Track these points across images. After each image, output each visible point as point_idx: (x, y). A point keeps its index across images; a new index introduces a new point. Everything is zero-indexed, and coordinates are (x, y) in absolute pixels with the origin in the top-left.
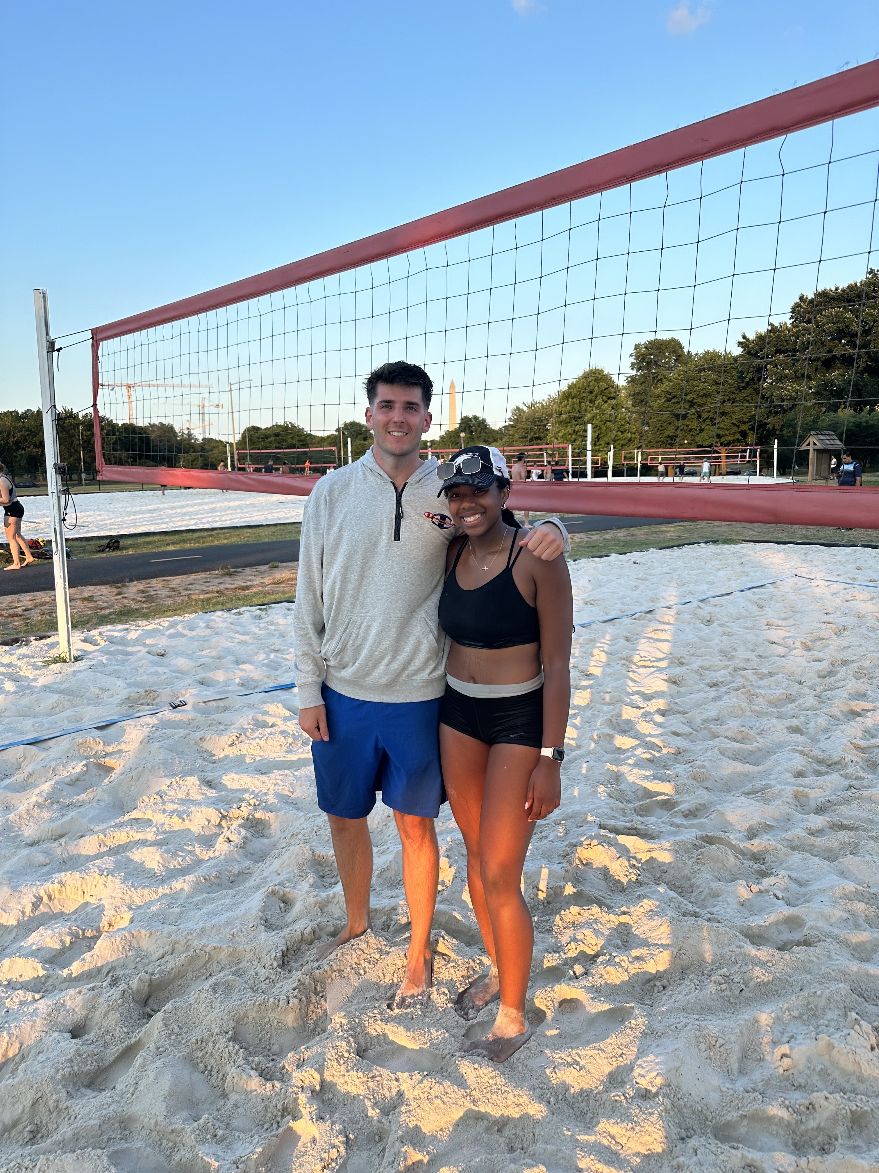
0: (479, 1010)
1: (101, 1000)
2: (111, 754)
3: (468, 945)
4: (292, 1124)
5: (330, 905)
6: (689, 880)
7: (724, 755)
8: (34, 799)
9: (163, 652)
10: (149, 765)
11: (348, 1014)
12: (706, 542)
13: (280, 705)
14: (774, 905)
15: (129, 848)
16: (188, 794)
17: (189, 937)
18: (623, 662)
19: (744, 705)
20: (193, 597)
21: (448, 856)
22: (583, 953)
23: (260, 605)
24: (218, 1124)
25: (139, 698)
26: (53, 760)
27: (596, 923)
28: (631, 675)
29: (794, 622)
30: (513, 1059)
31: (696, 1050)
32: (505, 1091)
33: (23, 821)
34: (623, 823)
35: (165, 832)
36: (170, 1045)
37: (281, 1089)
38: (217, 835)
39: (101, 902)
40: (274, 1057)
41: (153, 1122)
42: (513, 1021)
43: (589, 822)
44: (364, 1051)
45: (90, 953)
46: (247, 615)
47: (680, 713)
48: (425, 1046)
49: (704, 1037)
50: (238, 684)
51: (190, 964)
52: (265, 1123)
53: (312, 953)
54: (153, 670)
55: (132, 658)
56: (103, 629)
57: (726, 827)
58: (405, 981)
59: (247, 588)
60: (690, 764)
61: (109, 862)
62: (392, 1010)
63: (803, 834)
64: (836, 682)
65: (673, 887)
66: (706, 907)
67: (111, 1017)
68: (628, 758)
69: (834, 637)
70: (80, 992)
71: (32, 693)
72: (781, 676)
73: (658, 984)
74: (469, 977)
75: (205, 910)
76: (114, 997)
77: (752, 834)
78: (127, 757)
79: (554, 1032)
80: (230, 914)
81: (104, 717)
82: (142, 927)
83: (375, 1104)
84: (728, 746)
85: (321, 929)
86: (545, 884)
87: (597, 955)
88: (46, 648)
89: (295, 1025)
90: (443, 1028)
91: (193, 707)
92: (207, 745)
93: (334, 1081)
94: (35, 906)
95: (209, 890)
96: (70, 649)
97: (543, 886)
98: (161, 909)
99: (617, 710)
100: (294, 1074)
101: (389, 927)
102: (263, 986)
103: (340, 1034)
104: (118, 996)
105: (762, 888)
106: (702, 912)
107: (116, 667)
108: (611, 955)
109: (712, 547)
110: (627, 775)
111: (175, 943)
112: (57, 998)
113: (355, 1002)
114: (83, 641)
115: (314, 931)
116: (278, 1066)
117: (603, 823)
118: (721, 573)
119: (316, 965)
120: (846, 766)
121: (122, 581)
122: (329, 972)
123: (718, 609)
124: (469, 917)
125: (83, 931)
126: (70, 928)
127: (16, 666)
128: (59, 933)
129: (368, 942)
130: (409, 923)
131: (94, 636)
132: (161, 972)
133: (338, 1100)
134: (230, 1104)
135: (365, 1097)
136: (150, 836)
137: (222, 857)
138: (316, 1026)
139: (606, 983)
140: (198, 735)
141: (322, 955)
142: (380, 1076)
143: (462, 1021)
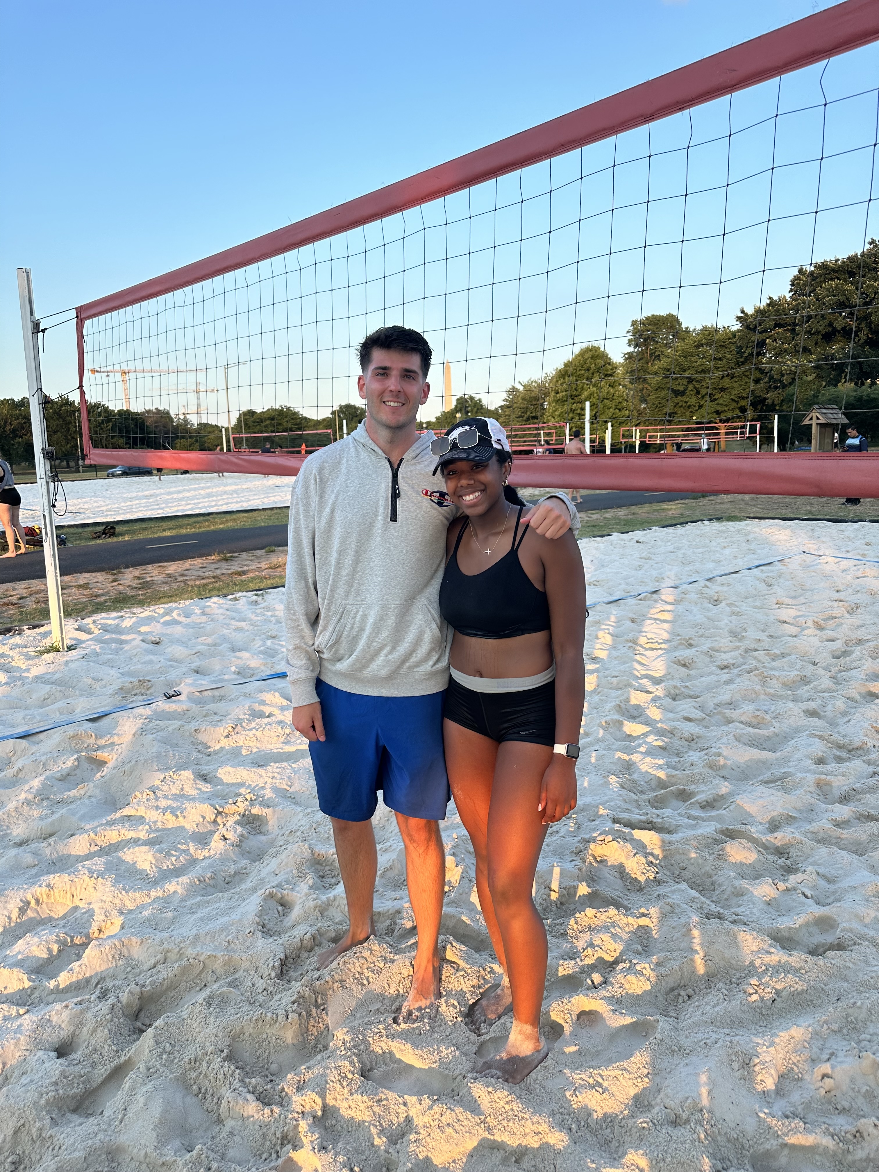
0: (491, 1025)
1: (89, 1015)
2: (104, 747)
3: (478, 950)
4: (292, 1154)
5: (330, 908)
6: (711, 877)
7: (739, 741)
8: (23, 796)
9: (158, 640)
10: (142, 758)
11: (352, 1030)
12: (710, 520)
13: (277, 694)
14: (803, 905)
15: (120, 847)
16: (182, 789)
17: (182, 945)
18: (630, 644)
19: (758, 688)
20: (189, 583)
21: (454, 854)
22: (600, 960)
23: (257, 590)
24: (212, 1155)
25: (133, 688)
26: (43, 755)
27: (614, 927)
28: (638, 657)
29: (804, 601)
30: (529, 1080)
31: (729, 1070)
32: (523, 1118)
33: (12, 820)
34: (637, 817)
35: (158, 830)
36: (161, 1065)
37: (280, 1115)
38: (212, 833)
39: (91, 907)
40: (273, 1078)
41: (142, 1153)
42: (527, 1038)
43: (601, 815)
44: (368, 1071)
45: (78, 963)
46: (243, 601)
47: (691, 697)
48: (433, 1066)
49: (736, 1054)
50: (234, 672)
51: (183, 974)
52: (263, 1153)
53: (311, 961)
54: (148, 658)
55: (127, 647)
56: (97, 617)
57: (746, 819)
58: (412, 993)
59: (244, 573)
60: (704, 752)
61: (99, 863)
62: (398, 1025)
63: (828, 826)
64: (851, 662)
65: (693, 885)
66: (729, 907)
67: (99, 1034)
68: (640, 745)
69: (847, 615)
70: (67, 1006)
71: (23, 684)
72: (794, 657)
73: (682, 993)
74: (479, 987)
75: (199, 915)
76: (102, 1012)
77: (774, 826)
78: (120, 751)
79: (573, 1049)
80: (225, 919)
81: (97, 708)
82: (132, 934)
83: (382, 1132)
84: (744, 731)
85: (321, 935)
86: (558, 883)
87: (616, 962)
88: (39, 638)
89: (295, 1042)
90: (454, 1045)
91: (188, 697)
92: (202, 737)
93: (337, 1105)
94: (22, 911)
95: (203, 892)
96: (62, 638)
97: (555, 886)
98: (153, 914)
99: (626, 695)
100: (294, 1098)
101: (393, 931)
102: (261, 998)
103: (343, 1053)
104: (107, 1011)
105: (789, 886)
106: (726, 913)
107: (110, 656)
108: (631, 961)
109: (716, 525)
110: (639, 764)
111: (168, 952)
112: (43, 1013)
113: (358, 1015)
114: (77, 630)
115: (314, 938)
116: (277, 1089)
117: (616, 816)
118: (727, 551)
119: (316, 974)
120: (868, 752)
121: (117, 567)
122: (331, 983)
123: (725, 588)
124: (478, 920)
125: (72, 938)
126: (57, 936)
127: (8, 656)
128: (46, 941)
129: (371, 950)
130: (415, 928)
131: (88, 624)
132: (153, 983)
133: (342, 1127)
134: (226, 1130)
135: (370, 1124)
136: (143, 835)
137: (217, 857)
138: (317, 1041)
139: (627, 993)
140: (192, 726)
141: (323, 964)
142: (387, 1099)
143: (473, 1036)
